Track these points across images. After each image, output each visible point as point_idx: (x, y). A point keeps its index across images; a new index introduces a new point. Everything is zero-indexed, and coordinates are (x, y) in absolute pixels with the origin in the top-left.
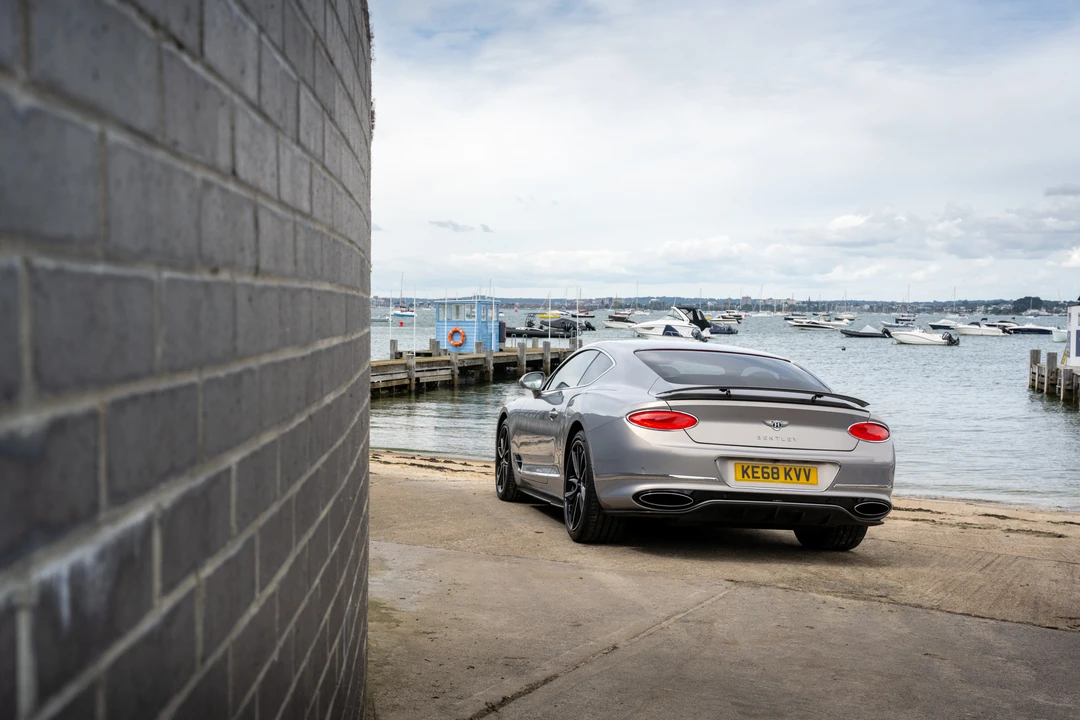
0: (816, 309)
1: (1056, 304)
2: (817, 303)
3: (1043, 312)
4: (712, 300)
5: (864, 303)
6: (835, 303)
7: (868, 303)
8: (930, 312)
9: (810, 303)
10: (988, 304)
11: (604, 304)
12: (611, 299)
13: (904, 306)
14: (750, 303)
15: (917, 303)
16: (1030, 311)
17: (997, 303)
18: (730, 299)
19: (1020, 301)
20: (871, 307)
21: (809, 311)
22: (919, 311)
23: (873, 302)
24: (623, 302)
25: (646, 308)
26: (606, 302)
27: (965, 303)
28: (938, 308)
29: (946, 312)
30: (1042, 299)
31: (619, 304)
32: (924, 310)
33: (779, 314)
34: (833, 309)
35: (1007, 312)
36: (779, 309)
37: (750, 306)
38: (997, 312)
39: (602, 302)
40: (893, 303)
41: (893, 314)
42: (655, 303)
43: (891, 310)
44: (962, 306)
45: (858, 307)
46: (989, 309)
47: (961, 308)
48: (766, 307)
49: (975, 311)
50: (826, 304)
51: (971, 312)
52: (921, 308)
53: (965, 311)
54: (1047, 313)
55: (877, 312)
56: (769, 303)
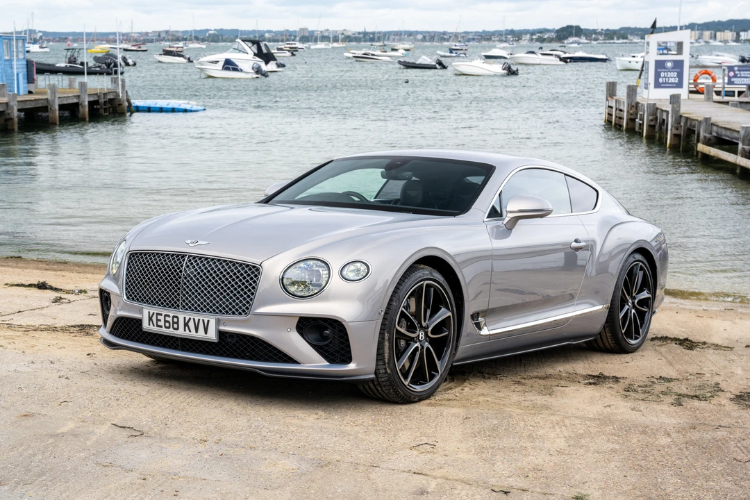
0: (372, 40)
1: (595, 32)
2: (374, 33)
3: (583, 40)
4: (269, 32)
5: (417, 33)
6: (390, 33)
7: (421, 33)
8: (479, 41)
9: (365, 34)
10: (533, 33)
11: (159, 37)
12: (167, 32)
13: (456, 36)
14: (307, 34)
15: (467, 33)
16: (571, 39)
17: (541, 31)
18: (287, 31)
19: (562, 29)
20: (424, 37)
21: (365, 41)
22: (469, 40)
23: (429, 32)
24: (180, 35)
25: (203, 40)
26: (163, 35)
27: (512, 32)
28: (486, 37)
29: (494, 41)
30: (582, 27)
31: (176, 37)
32: (473, 39)
33: (335, 45)
34: (388, 39)
35: (551, 40)
36: (336, 40)
37: (308, 37)
38: (542, 40)
39: (159, 36)
40: (444, 33)
41: (445, 43)
42: (214, 35)
43: (445, 40)
44: (509, 35)
45: (412, 37)
46: (534, 37)
47: (509, 37)
48: (325, 38)
49: (521, 39)
50: (381, 35)
51: (518, 40)
52: (471, 37)
53: (511, 39)
54: (586, 41)
55: (430, 42)
56: (326, 34)
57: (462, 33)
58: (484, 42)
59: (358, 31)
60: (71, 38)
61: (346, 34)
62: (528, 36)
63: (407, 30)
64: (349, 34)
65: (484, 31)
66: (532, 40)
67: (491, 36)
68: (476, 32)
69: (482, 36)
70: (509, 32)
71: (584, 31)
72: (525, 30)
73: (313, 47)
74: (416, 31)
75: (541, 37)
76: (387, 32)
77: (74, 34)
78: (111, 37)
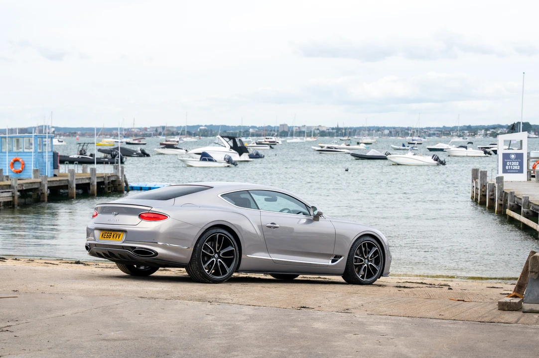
0: (343, 135)
2: (346, 129)
3: (533, 134)
4: (253, 127)
5: (385, 128)
7: (388, 128)
8: (439, 136)
9: (338, 129)
10: (487, 129)
11: (157, 132)
12: (163, 128)
14: (286, 130)
15: (429, 128)
17: (494, 127)
18: (269, 126)
19: (513, 125)
20: (390, 132)
21: (337, 136)
22: (429, 135)
23: (394, 128)
24: (175, 130)
25: (195, 135)
26: (160, 131)
27: (469, 128)
28: (446, 132)
29: (452, 136)
30: (531, 123)
31: (172, 133)
32: (434, 134)
33: (309, 139)
34: (359, 135)
36: (309, 135)
37: (285, 132)
40: (408, 129)
43: (407, 134)
44: (466, 130)
45: (379, 132)
46: (488, 132)
47: (466, 132)
48: (300, 133)
49: (476, 134)
50: (352, 130)
51: (474, 135)
52: (432, 132)
53: (468, 134)
54: (535, 136)
55: (395, 136)
56: (303, 129)
57: (425, 128)
58: (443, 137)
59: (332, 127)
60: (79, 132)
61: (321, 129)
62: (483, 131)
63: (376, 126)
64: (324, 129)
65: (444, 126)
66: (486, 135)
67: (450, 131)
68: (437, 128)
69: (441, 131)
70: (466, 128)
71: (533, 128)
72: (481, 126)
73: (288, 141)
74: (384, 127)
75: (494, 133)
76: (358, 128)
77: (82, 129)
78: (115, 132)
